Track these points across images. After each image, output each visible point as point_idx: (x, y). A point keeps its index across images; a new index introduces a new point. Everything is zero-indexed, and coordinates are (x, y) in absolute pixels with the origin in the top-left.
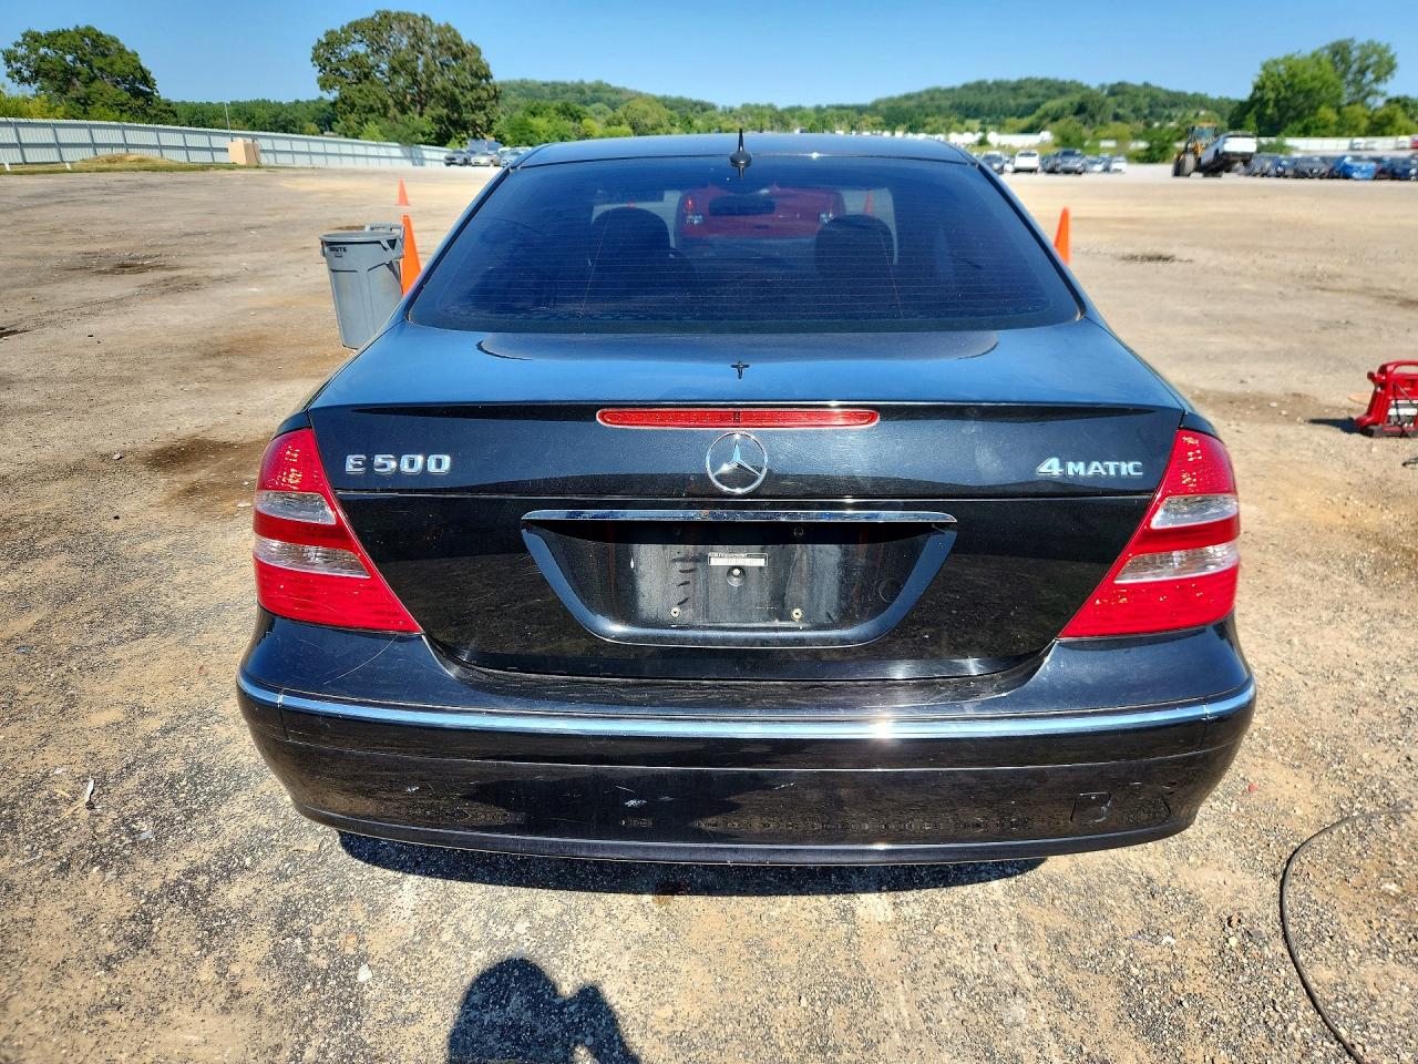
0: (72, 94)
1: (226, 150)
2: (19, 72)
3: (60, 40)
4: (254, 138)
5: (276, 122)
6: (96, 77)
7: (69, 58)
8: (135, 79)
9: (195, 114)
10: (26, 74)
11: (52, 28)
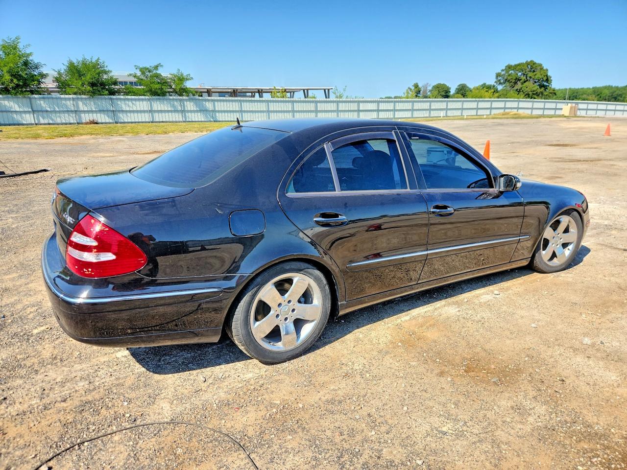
0: (516, 88)
1: (562, 109)
2: (500, 80)
3: (518, 67)
4: (577, 104)
5: (612, 95)
6: (527, 80)
7: (520, 74)
8: (543, 80)
9: (574, 93)
10: (502, 81)
11: (517, 63)
